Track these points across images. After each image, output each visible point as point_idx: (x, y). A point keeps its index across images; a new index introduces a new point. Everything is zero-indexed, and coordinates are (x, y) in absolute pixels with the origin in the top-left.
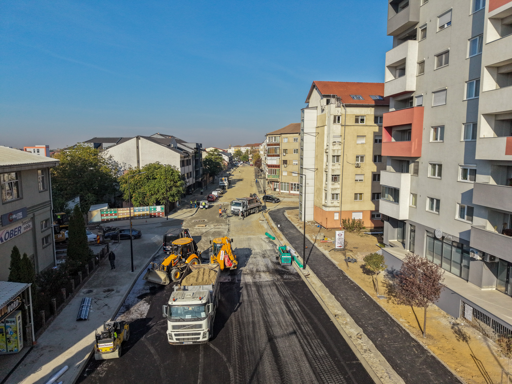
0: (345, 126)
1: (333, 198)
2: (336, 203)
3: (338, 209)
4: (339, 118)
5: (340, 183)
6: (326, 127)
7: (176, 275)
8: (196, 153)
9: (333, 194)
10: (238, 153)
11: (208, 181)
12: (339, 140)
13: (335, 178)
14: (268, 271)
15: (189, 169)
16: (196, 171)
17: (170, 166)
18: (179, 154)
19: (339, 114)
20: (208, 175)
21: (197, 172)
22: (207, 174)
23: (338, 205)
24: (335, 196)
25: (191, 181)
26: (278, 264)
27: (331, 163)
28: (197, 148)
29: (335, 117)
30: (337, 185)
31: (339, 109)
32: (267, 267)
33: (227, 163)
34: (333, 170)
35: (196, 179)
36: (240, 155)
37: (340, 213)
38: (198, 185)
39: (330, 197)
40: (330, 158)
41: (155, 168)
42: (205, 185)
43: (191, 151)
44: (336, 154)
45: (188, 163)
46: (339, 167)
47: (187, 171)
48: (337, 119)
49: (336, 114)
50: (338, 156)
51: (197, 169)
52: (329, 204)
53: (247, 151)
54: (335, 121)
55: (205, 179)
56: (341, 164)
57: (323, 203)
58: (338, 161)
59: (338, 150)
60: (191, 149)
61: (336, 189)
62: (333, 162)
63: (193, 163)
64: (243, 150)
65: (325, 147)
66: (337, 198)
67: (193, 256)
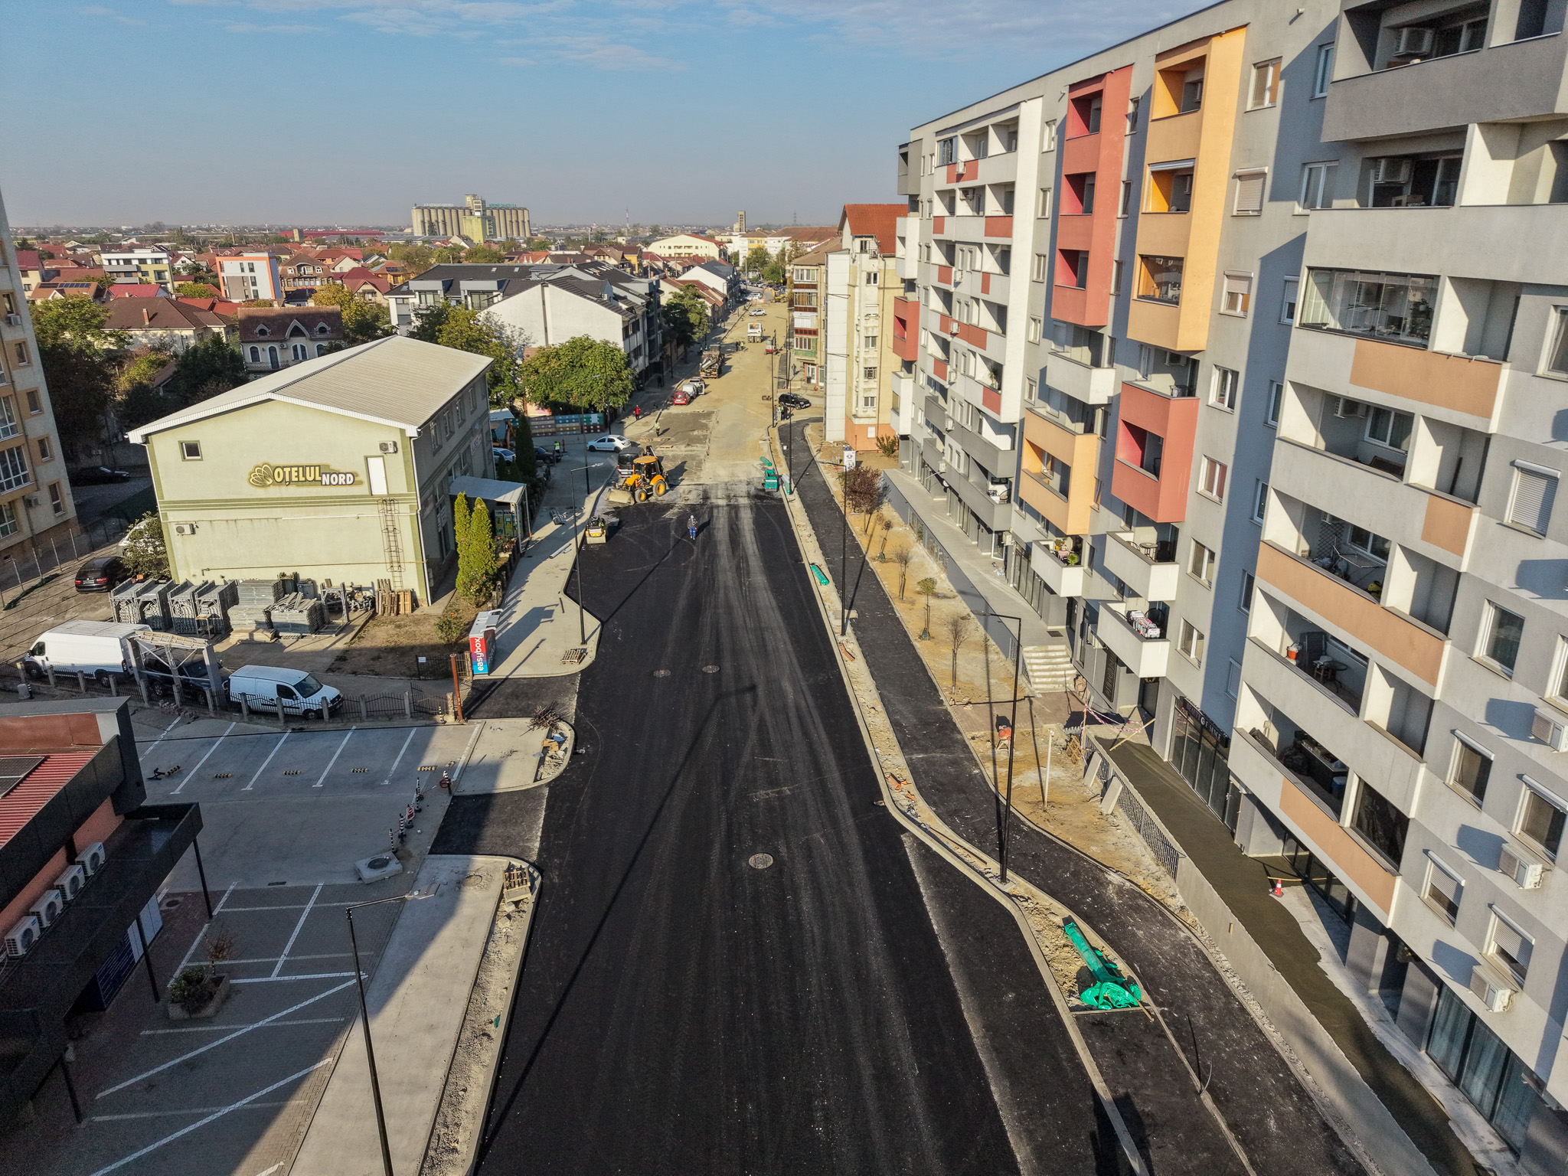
0: (884, 288)
1: (866, 404)
2: (871, 411)
3: (874, 421)
4: (875, 275)
5: (877, 379)
6: (857, 289)
7: (640, 496)
8: (648, 304)
9: (866, 399)
10: (759, 258)
11: (674, 357)
12: (876, 311)
13: (870, 373)
14: (749, 496)
15: (638, 339)
16: (650, 342)
17: (606, 343)
18: (620, 317)
19: (875, 270)
20: (675, 343)
21: (652, 343)
22: (671, 342)
23: (875, 414)
24: (869, 401)
25: (641, 363)
26: (764, 490)
27: (863, 349)
28: (650, 294)
29: (869, 275)
30: (873, 384)
31: (875, 261)
32: (749, 493)
33: (720, 299)
34: (866, 360)
35: (650, 359)
36: (764, 263)
37: (878, 426)
38: (654, 368)
39: (862, 402)
40: (863, 340)
41: (584, 348)
42: (668, 367)
43: (639, 301)
44: (870, 334)
45: (636, 327)
46: (876, 355)
47: (634, 345)
48: (872, 278)
49: (870, 270)
50: (874, 338)
51: (652, 337)
52: (860, 414)
53: (783, 252)
54: (868, 281)
55: (668, 353)
56: (878, 349)
57: (854, 412)
58: (874, 345)
59: (873, 327)
60: (639, 296)
61: (870, 389)
62: (867, 346)
63: (643, 325)
64: (774, 246)
65: (856, 322)
66: (872, 405)
67: (658, 477)
